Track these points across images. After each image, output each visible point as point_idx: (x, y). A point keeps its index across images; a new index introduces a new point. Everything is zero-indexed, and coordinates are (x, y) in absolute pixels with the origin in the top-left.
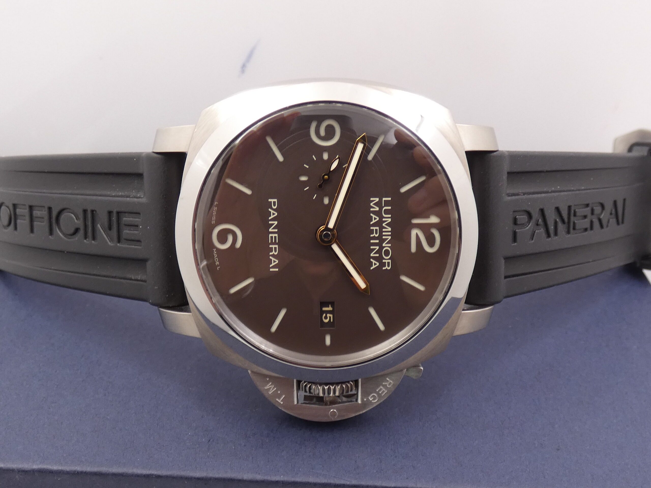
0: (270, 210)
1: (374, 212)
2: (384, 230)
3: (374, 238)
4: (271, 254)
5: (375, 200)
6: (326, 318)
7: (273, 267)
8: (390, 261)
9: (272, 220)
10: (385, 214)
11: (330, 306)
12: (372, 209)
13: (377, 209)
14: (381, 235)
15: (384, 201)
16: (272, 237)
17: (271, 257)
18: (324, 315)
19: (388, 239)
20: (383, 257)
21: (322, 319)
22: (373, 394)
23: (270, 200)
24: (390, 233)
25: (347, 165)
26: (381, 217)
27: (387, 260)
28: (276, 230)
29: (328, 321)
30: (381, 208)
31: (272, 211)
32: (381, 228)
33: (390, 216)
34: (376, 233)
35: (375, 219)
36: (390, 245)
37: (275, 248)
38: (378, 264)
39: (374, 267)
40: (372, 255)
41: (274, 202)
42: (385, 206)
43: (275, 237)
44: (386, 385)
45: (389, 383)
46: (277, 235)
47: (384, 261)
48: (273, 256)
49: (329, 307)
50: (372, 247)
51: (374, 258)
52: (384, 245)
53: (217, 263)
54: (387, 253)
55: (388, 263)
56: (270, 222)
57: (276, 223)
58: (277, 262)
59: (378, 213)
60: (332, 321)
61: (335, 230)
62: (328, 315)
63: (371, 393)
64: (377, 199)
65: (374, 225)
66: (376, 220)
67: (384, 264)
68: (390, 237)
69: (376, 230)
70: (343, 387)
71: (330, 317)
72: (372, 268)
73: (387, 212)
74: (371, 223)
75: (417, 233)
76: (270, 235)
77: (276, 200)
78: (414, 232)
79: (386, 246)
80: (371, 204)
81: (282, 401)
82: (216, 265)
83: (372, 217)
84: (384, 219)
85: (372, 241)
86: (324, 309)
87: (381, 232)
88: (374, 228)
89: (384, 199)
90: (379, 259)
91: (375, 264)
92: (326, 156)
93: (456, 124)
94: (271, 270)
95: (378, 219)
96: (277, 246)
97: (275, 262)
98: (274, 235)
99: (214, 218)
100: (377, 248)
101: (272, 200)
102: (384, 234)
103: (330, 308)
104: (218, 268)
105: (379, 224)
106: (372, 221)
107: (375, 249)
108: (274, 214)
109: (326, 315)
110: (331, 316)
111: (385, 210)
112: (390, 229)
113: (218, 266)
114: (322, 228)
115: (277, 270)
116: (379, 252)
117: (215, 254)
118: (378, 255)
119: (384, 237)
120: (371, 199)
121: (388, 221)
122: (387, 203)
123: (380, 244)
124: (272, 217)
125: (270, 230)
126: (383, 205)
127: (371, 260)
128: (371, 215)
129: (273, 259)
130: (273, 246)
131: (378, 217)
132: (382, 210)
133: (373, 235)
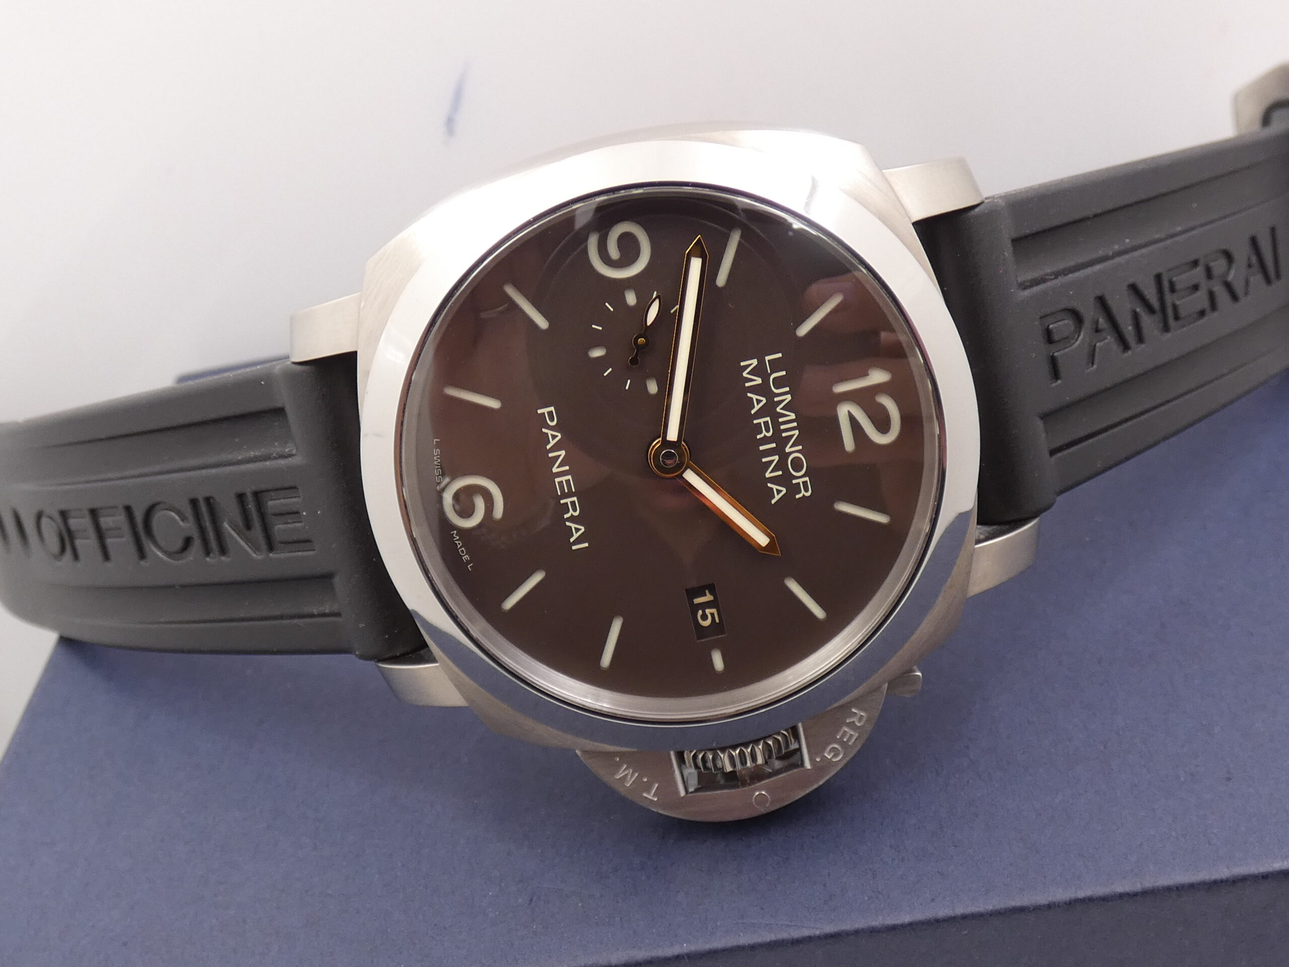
0: (544, 430)
1: (754, 390)
2: (781, 420)
3: (766, 440)
4: (566, 516)
5: (751, 365)
6: (704, 617)
7: (578, 541)
8: (807, 479)
9: (553, 449)
10: (777, 388)
11: (707, 592)
12: (747, 385)
13: (759, 381)
14: (777, 431)
15: (769, 361)
16: (561, 483)
17: (568, 524)
18: (700, 612)
19: (794, 435)
20: (792, 475)
21: (697, 621)
22: (831, 746)
23: (540, 411)
24: (795, 424)
25: (678, 306)
26: (770, 395)
27: (800, 478)
28: (567, 468)
29: (710, 622)
30: (765, 378)
31: (550, 432)
32: (775, 417)
33: (787, 389)
34: (768, 430)
35: (758, 402)
36: (800, 447)
37: (573, 503)
38: (784, 490)
39: (777, 497)
40: (768, 475)
41: (550, 413)
42: (773, 372)
43: (568, 481)
44: (853, 722)
45: (858, 716)
46: (569, 477)
47: (794, 482)
49: (705, 595)
50: (764, 460)
51: (773, 480)
52: (788, 450)
53: (466, 557)
54: (797, 465)
55: (805, 483)
56: (551, 455)
57: (563, 453)
58: (582, 529)
59: (764, 389)
60: (717, 621)
61: (683, 443)
62: (708, 611)
63: (829, 744)
64: (754, 362)
65: (759, 414)
66: (761, 404)
67: (797, 487)
68: (796, 432)
69: (766, 423)
70: (769, 745)
71: (712, 615)
72: (773, 502)
73: (779, 383)
74: (753, 412)
75: (849, 412)
76: (557, 480)
77: (552, 409)
78: (844, 411)
79: (793, 451)
80: (745, 374)
81: (654, 796)
82: (465, 561)
83: (752, 399)
84: (776, 399)
85: (761, 448)
86: (698, 601)
87: (776, 425)
88: (761, 421)
89: (767, 358)
90: (785, 480)
91: (779, 492)
92: (631, 299)
93: (883, 171)
94: (574, 548)
95: (764, 400)
96: (575, 499)
97: (578, 530)
98: (564, 479)
99: (438, 471)
100: (776, 458)
101: (545, 410)
102: (782, 427)
103: (708, 597)
104: (469, 566)
105: (769, 409)
106: (754, 407)
107: (772, 461)
108: (554, 437)
109: (704, 612)
110: (714, 611)
111: (774, 379)
112: (793, 416)
113: (468, 562)
114: (657, 443)
115: (586, 545)
116: (781, 465)
117: (456, 540)
118: (780, 473)
119: (784, 435)
120: (742, 364)
121: (785, 400)
122: (776, 365)
123: (779, 450)
124: (552, 443)
125: (555, 470)
126: (769, 371)
127: (769, 485)
128: (749, 395)
129: (573, 526)
130: (568, 500)
131: (763, 396)
132: (769, 380)
133: (762, 436)
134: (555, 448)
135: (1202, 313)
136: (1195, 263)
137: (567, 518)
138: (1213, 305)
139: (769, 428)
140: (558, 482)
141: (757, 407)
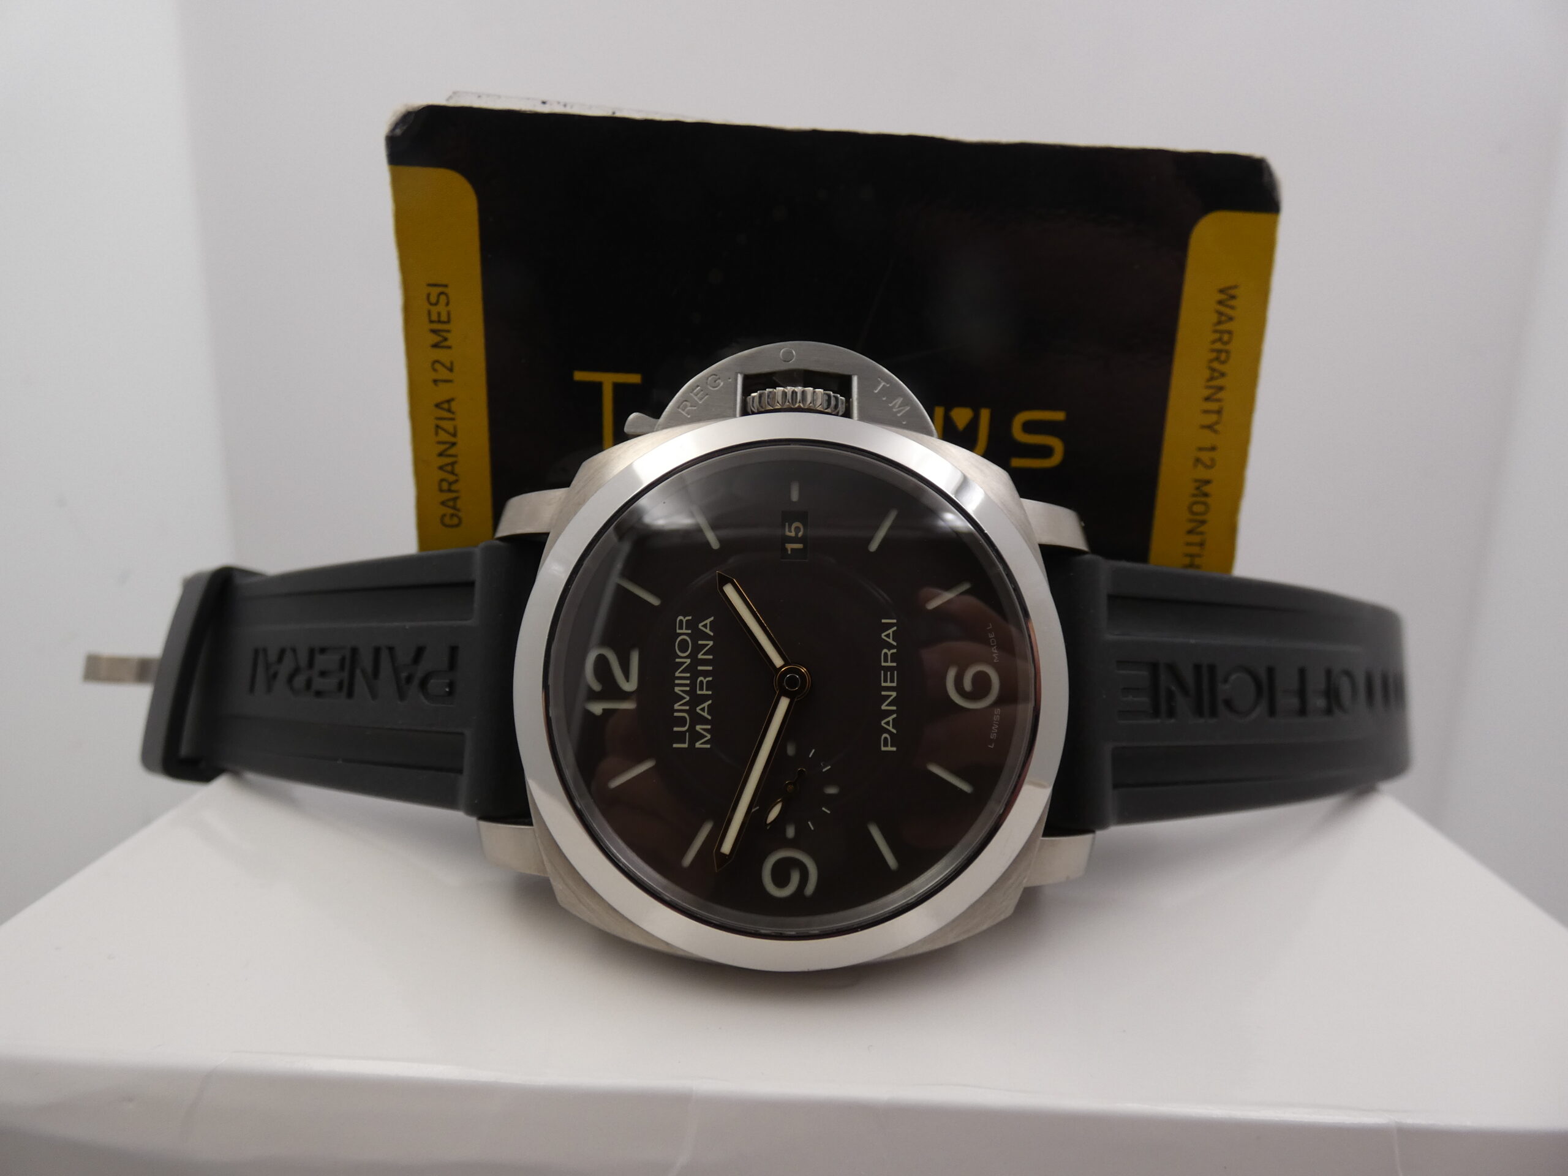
0: (894, 731)
1: (704, 721)
2: (688, 689)
3: (705, 674)
4: (895, 651)
5: (702, 743)
6: (797, 529)
7: (891, 625)
8: (678, 631)
9: (890, 713)
10: (684, 717)
11: (789, 552)
12: (709, 727)
13: (698, 728)
14: (693, 679)
15: (685, 743)
16: (892, 681)
17: (895, 644)
18: (800, 534)
19: (679, 673)
20: (690, 638)
21: (804, 527)
22: (716, 388)
23: (894, 749)
24: (677, 682)
25: (753, 810)
26: (692, 712)
27: (684, 633)
28: (883, 693)
29: (793, 524)
31: (890, 728)
32: (692, 692)
33: (676, 714)
34: (701, 682)
35: (703, 708)
36: (677, 660)
38: (700, 626)
39: (708, 621)
40: (711, 643)
41: (886, 745)
42: (684, 732)
43: (885, 681)
44: (692, 405)
45: (686, 410)
46: (883, 684)
47: (690, 631)
48: (890, 647)
49: (792, 550)
50: (711, 657)
51: (707, 637)
52: (688, 661)
53: (992, 636)
54: (683, 646)
55: (681, 628)
56: (894, 708)
57: (884, 707)
58: (883, 636)
59: (697, 719)
60: (787, 524)
61: (777, 693)
62: (793, 534)
64: (698, 745)
65: (705, 698)
66: (701, 706)
67: (689, 625)
68: (677, 674)
69: (701, 689)
71: (790, 530)
72: (712, 618)
73: (681, 722)
74: (710, 702)
75: (628, 683)
76: (894, 684)
77: (883, 749)
78: (632, 684)
79: (683, 659)
80: (709, 736)
82: (994, 633)
83: (708, 714)
84: (687, 708)
85: (710, 668)
86: (800, 546)
87: (693, 685)
88: (704, 692)
89: (686, 746)
90: (697, 635)
91: (705, 625)
92: (791, 830)
93: (544, 875)
94: (895, 621)
95: (698, 709)
96: (883, 664)
97: (887, 635)
98: (889, 684)
99: (996, 718)
100: (700, 656)
101: (889, 748)
102: (688, 682)
103: (790, 546)
104: (992, 627)
105: (696, 700)
106: (708, 706)
107: (704, 654)
108: (887, 722)
109: (797, 534)
110: (787, 533)
111: (685, 726)
112: (677, 689)
113: (992, 631)
114: (800, 698)
115: (883, 621)
116: (697, 648)
117: (996, 653)
118: (700, 642)
119: (688, 675)
120: (709, 746)
121: (680, 705)
122: (680, 737)
123: (696, 662)
124: (890, 719)
125: (894, 694)
126: (687, 734)
127: (712, 634)
128: (709, 717)
129: (891, 641)
130: (889, 664)
131: (699, 713)
132: (689, 726)
133: (707, 679)
134: (888, 713)
135: (323, 651)
136: (318, 694)
137: (893, 649)
138: (312, 652)
139: (699, 684)
140: (894, 682)
141: (706, 705)
